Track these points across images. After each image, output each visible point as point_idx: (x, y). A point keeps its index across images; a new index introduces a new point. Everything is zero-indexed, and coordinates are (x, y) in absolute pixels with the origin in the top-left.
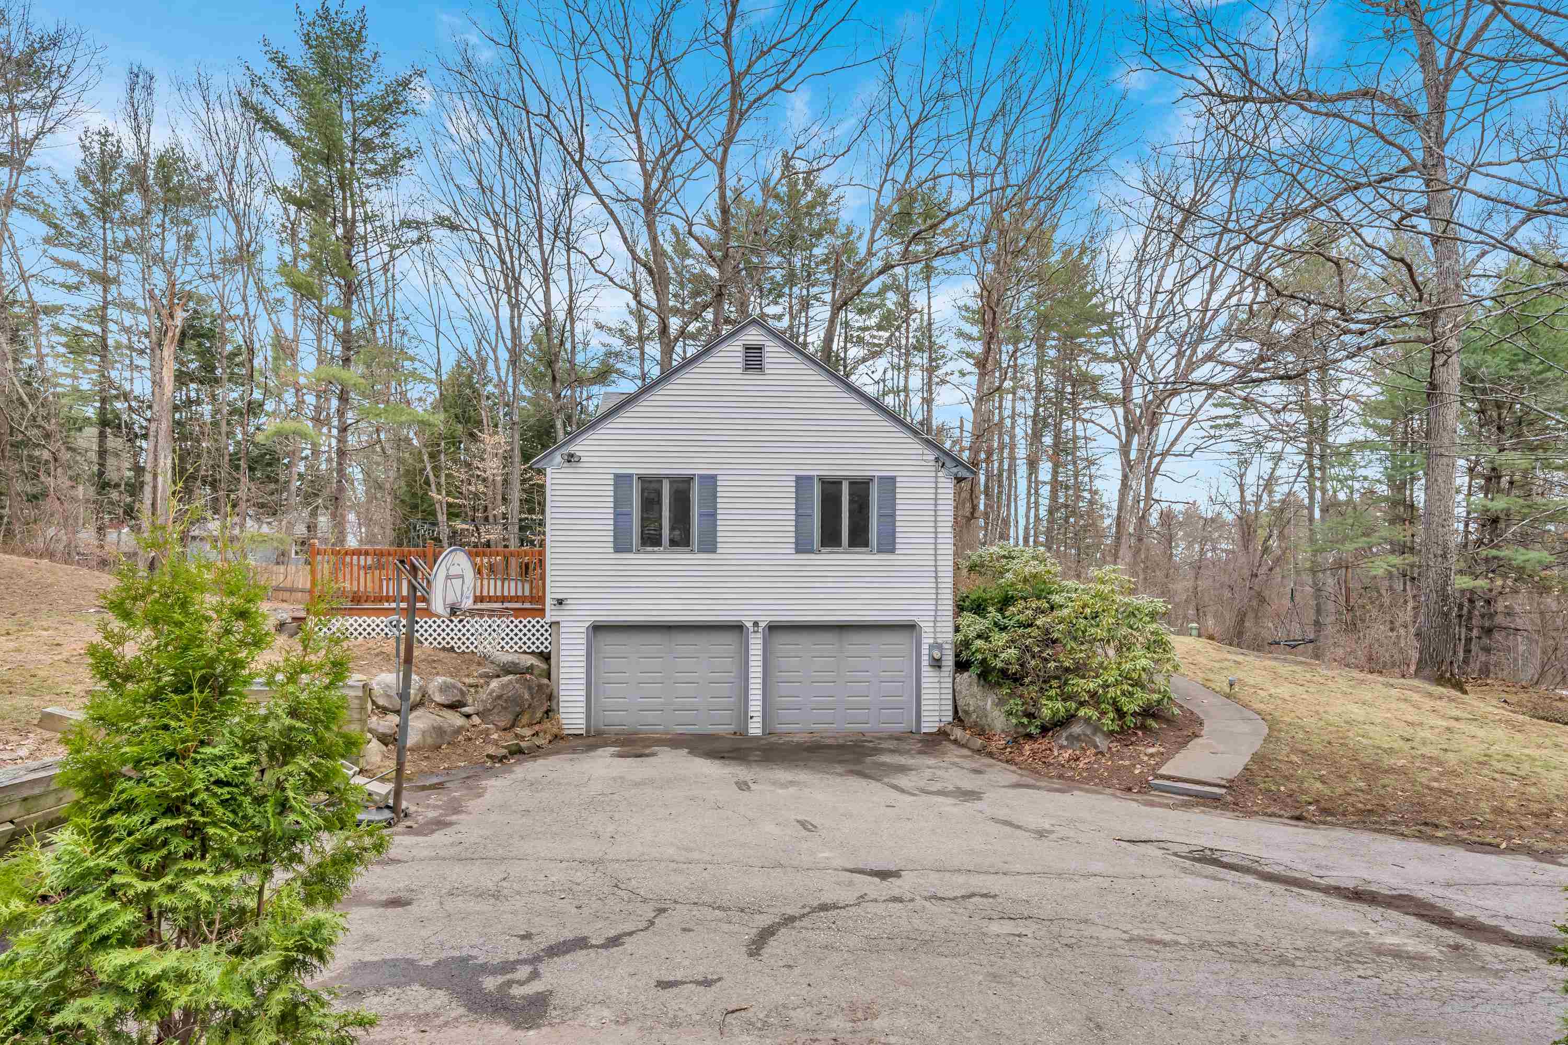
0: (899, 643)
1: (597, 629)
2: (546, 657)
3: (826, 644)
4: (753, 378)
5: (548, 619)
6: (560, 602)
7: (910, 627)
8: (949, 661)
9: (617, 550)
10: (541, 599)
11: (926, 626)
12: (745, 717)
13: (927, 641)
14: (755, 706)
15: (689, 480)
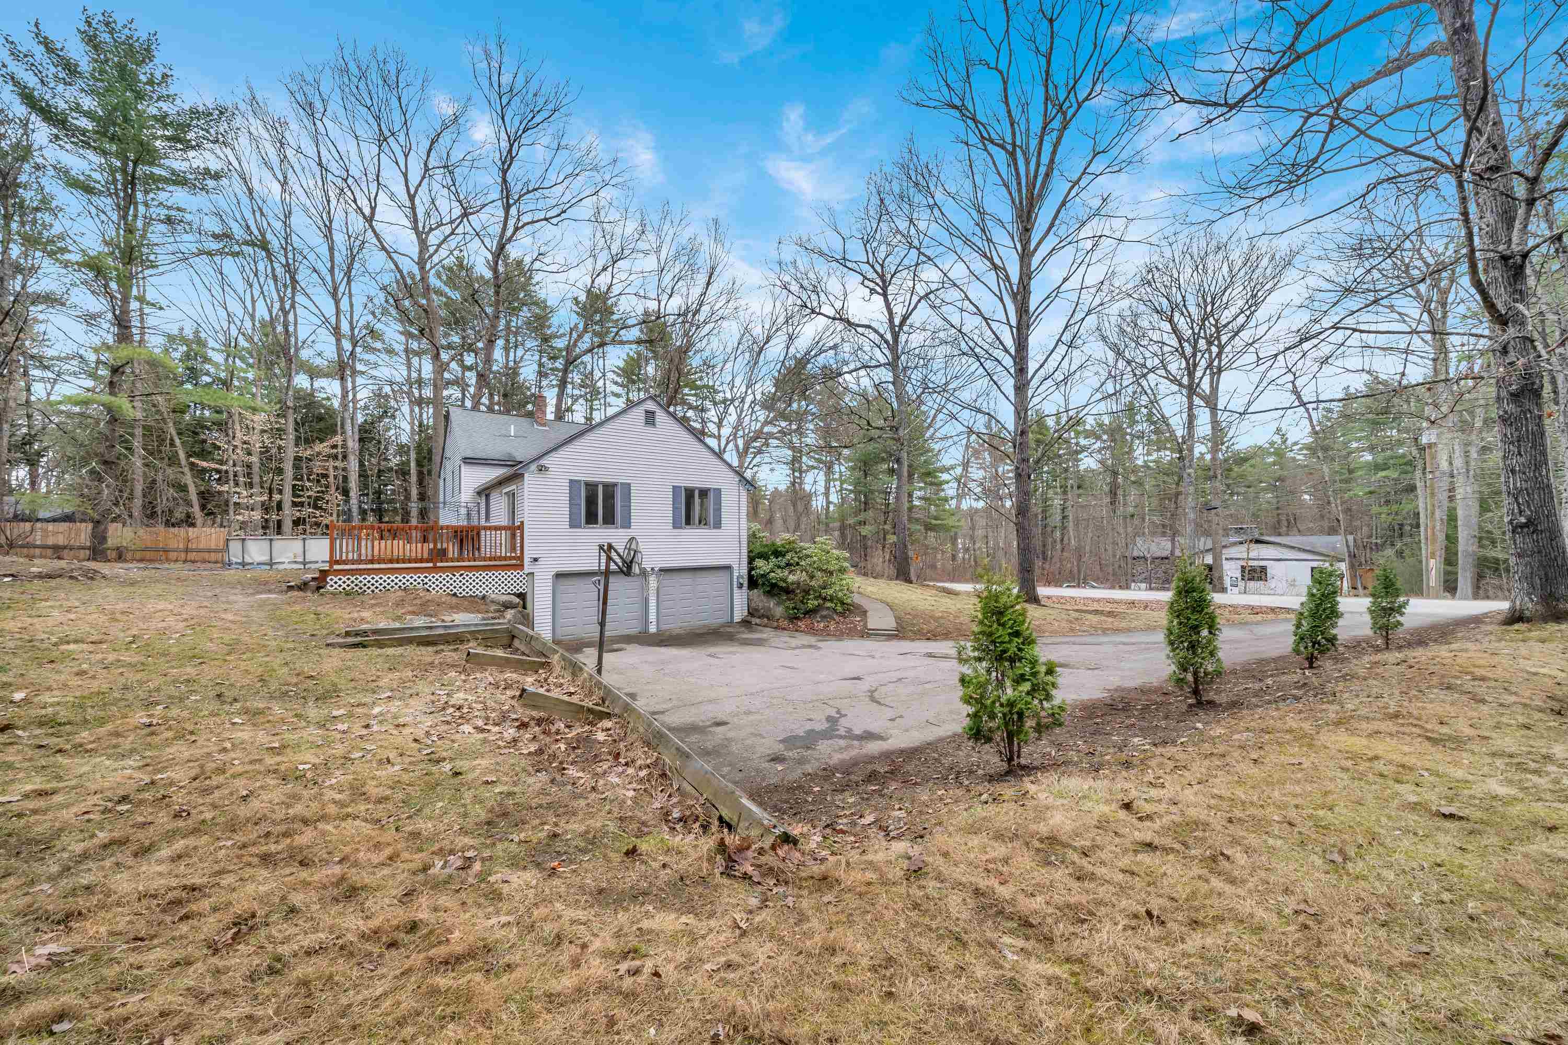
0: (723, 577)
1: (559, 576)
2: (522, 596)
3: (686, 579)
4: (650, 429)
5: (526, 571)
6: (536, 560)
7: (728, 568)
8: (746, 584)
9: (571, 526)
10: (521, 558)
11: (735, 567)
12: (647, 622)
13: (736, 574)
14: (652, 617)
15: (615, 485)
